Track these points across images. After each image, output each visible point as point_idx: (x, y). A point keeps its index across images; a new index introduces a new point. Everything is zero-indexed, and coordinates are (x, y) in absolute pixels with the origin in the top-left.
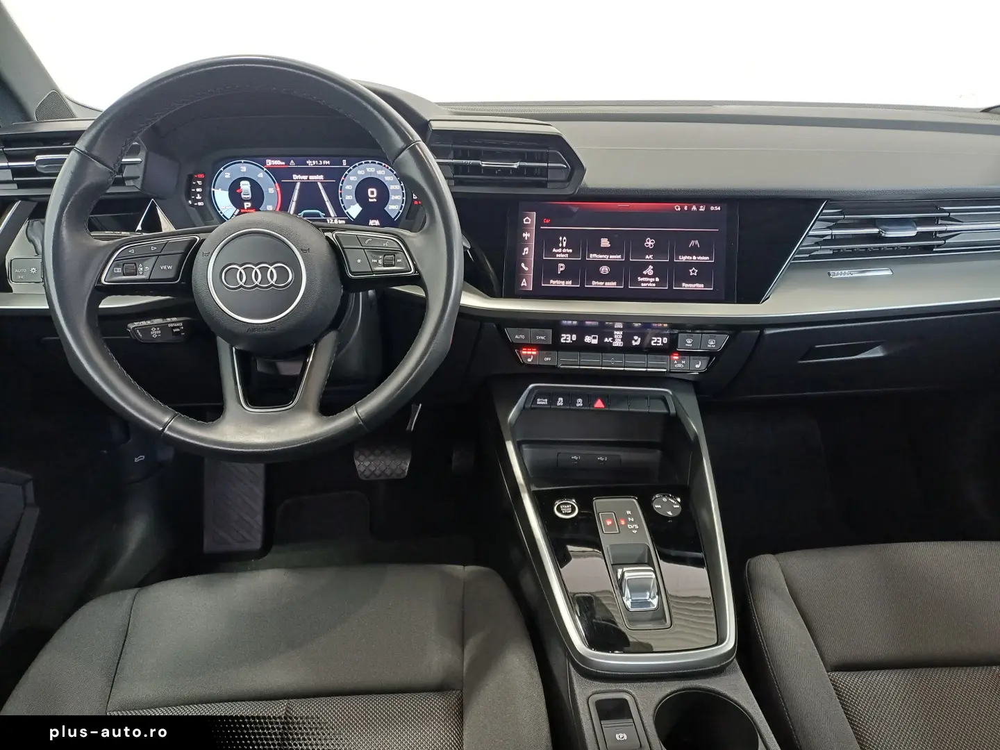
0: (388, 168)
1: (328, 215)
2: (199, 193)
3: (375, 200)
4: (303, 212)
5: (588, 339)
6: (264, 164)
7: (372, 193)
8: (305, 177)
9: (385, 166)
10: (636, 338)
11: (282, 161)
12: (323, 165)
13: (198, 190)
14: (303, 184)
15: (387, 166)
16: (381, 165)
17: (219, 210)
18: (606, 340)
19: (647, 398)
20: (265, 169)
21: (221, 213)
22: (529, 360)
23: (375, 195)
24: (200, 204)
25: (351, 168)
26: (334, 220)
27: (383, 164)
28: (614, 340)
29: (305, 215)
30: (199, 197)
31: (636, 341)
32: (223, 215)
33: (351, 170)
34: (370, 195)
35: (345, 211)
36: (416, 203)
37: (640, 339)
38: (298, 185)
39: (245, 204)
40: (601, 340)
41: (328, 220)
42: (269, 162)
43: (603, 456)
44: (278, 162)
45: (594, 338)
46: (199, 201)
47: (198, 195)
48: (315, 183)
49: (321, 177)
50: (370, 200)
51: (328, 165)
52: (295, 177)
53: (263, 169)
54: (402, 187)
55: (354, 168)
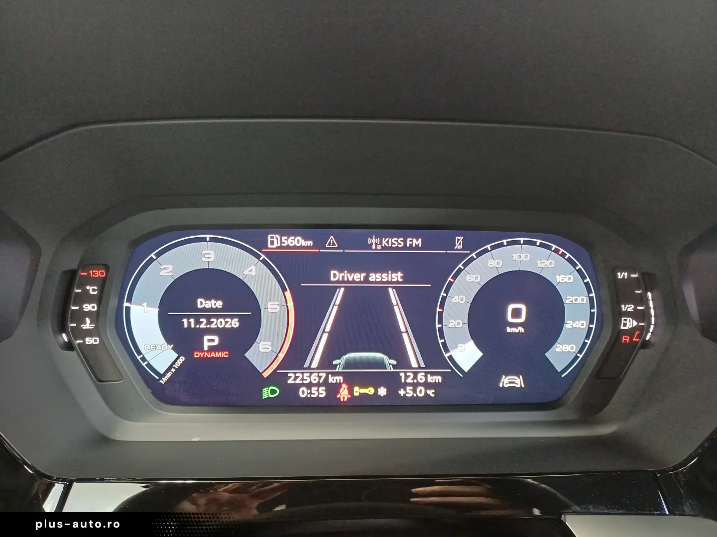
0: (563, 255)
1: (403, 362)
2: (89, 314)
3: (521, 330)
4: (344, 358)
6: (262, 244)
7: (516, 313)
8: (358, 277)
9: (556, 251)
11: (306, 239)
12: (405, 247)
13: (88, 307)
14: (352, 291)
15: (562, 250)
16: (549, 248)
17: (139, 353)
20: (263, 257)
21: (144, 359)
23: (522, 319)
24: (89, 341)
25: (473, 255)
26: (415, 375)
27: (554, 247)
29: (348, 365)
30: (88, 325)
32: (149, 365)
33: (472, 259)
34: (510, 319)
35: (446, 356)
36: (625, 339)
38: (341, 292)
39: (206, 338)
41: (402, 375)
42: (275, 241)
44: (295, 241)
46: (89, 333)
47: (88, 320)
48: (381, 291)
49: (398, 276)
50: (509, 330)
51: (417, 247)
52: (335, 275)
53: (258, 257)
54: (591, 299)
55: (478, 255)
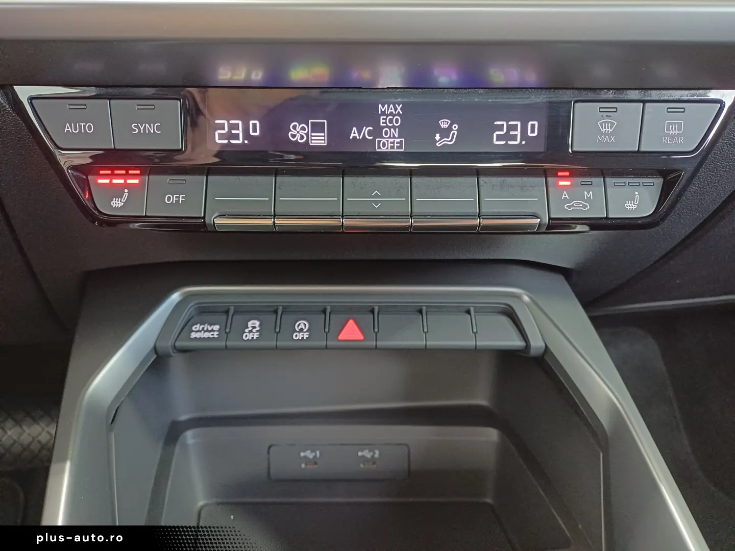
5: (298, 132)
10: (444, 124)
18: (354, 134)
19: (468, 312)
22: (117, 203)
28: (377, 132)
31: (445, 133)
37: (455, 127)
40: (337, 132)
43: (370, 446)
45: (317, 128)
